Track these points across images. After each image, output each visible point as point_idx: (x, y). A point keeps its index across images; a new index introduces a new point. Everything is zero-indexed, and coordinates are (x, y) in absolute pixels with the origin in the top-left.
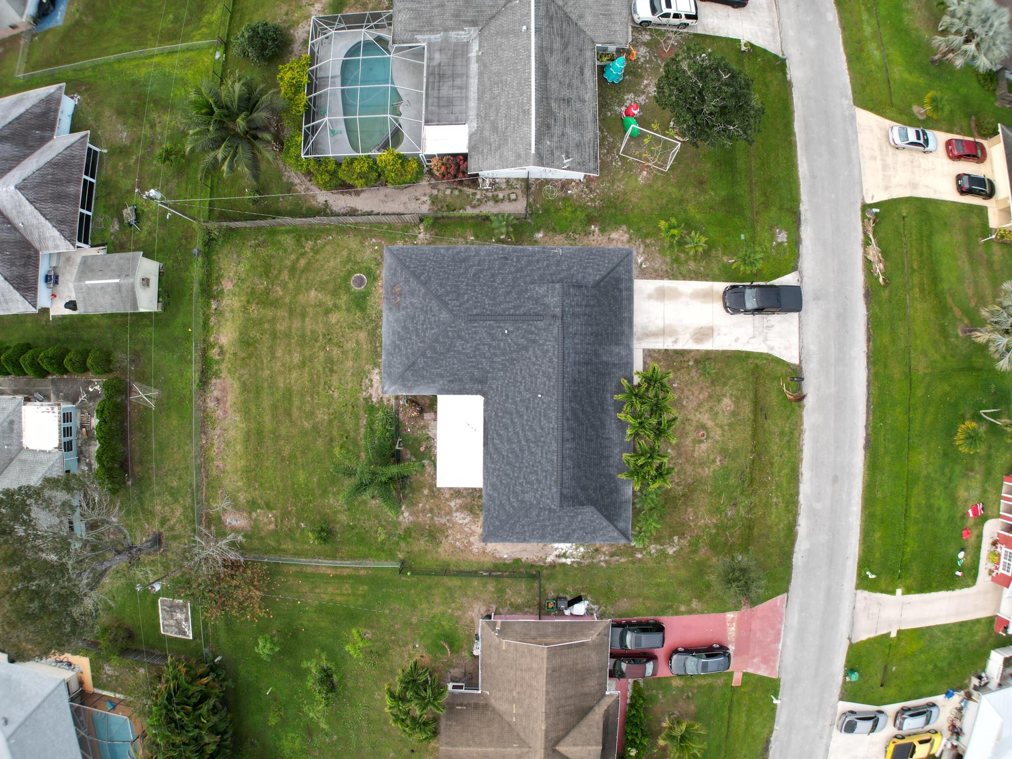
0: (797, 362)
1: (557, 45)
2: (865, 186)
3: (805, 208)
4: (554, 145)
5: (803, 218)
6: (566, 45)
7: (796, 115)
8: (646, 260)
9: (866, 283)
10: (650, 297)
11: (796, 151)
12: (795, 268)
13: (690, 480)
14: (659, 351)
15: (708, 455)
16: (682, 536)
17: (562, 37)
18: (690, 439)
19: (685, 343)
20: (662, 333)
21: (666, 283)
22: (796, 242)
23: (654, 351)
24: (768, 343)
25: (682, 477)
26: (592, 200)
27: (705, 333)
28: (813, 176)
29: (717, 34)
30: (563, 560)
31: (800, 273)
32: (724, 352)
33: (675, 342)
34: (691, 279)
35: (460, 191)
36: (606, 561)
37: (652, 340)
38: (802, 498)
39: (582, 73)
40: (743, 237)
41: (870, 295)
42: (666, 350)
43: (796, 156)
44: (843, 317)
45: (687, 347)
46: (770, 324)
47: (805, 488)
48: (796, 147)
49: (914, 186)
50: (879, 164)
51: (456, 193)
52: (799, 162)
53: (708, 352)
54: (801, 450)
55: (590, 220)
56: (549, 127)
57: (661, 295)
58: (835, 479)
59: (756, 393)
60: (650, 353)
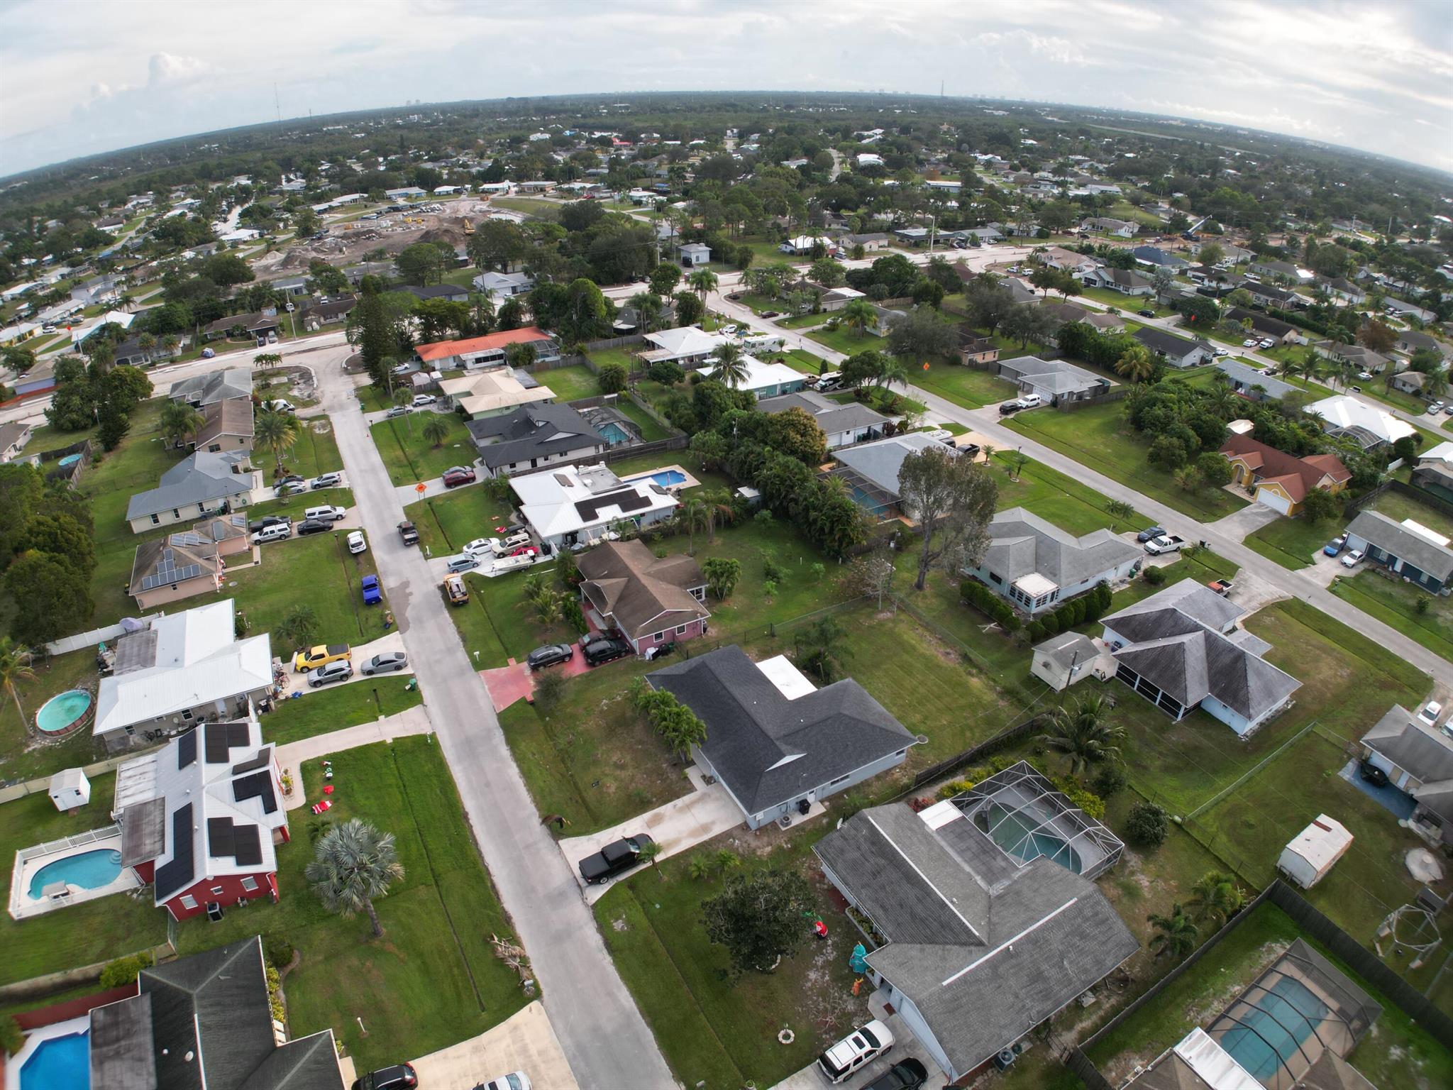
0: (560, 842)
1: (919, 909)
2: (544, 1017)
3: (607, 960)
4: (859, 836)
5: (605, 951)
6: (913, 916)
7: (656, 1046)
8: (733, 844)
9: (513, 928)
10: (713, 823)
11: (639, 1009)
12: (594, 906)
13: (614, 739)
14: (684, 795)
15: (608, 756)
17: (922, 920)
18: (629, 758)
19: (666, 809)
20: (689, 807)
21: (706, 837)
22: (603, 928)
23: (689, 793)
24: (593, 839)
25: (621, 738)
26: (804, 862)
27: (657, 820)
28: (610, 994)
31: (587, 905)
32: (630, 819)
34: (687, 850)
38: (514, 765)
39: (882, 907)
40: (658, 906)
41: (507, 919)
42: (679, 798)
43: (637, 1003)
44: (527, 892)
45: (664, 807)
47: (513, 770)
48: (641, 1012)
49: (476, 1050)
50: (533, 1050)
52: (631, 999)
53: (645, 811)
54: (528, 790)
55: (795, 849)
56: (873, 843)
57: (705, 828)
58: (488, 785)
59: (588, 808)
60: (692, 789)
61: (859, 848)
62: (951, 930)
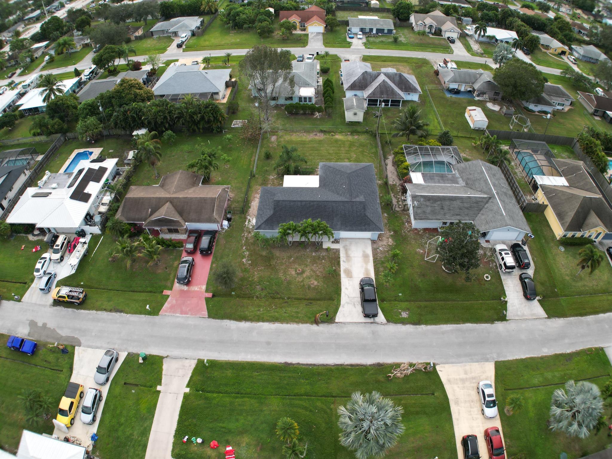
0: (337, 320)
1: (466, 205)
2: (446, 366)
3: (423, 328)
4: (422, 202)
5: (418, 326)
6: (467, 208)
7: (475, 325)
8: (381, 251)
9: (387, 364)
10: (364, 252)
11: (455, 324)
12: (388, 321)
13: (277, 267)
14: (339, 255)
15: (289, 275)
16: (251, 265)
17: (471, 207)
18: (297, 267)
19: (343, 266)
20: (348, 256)
21: (371, 258)
22: (403, 322)
23: (339, 253)
24: (346, 305)
25: (279, 264)
26: (405, 232)
27: (349, 274)
28: (443, 333)
29: (504, 286)
30: (247, 221)
31: (386, 324)
32: (340, 283)
33: (344, 261)
34: (375, 269)
35: (400, 192)
36: (244, 235)
37: (344, 252)
38: (261, 324)
39: (457, 215)
40: (400, 294)
41: (379, 365)
42: (340, 258)
43: (451, 324)
44: (364, 349)
45: (341, 266)
46: (356, 306)
47: (266, 326)
48: (457, 324)
49: (457, 403)
50: (463, 376)
51: (399, 190)
52: (449, 325)
53: (340, 275)
54: (287, 323)
55: (395, 232)
56: (429, 200)
57: (365, 256)
58: (268, 343)
59: (319, 300)
60: (338, 251)
61: (427, 206)
62: (480, 202)
